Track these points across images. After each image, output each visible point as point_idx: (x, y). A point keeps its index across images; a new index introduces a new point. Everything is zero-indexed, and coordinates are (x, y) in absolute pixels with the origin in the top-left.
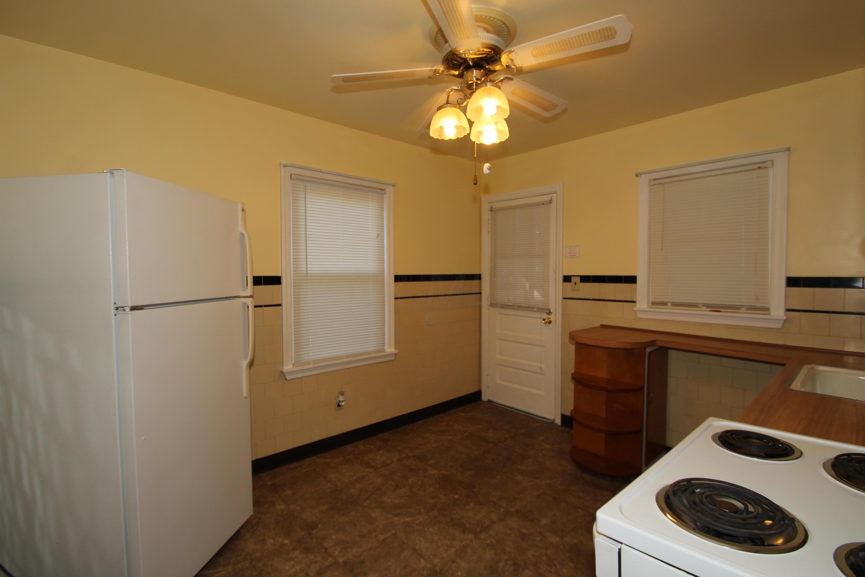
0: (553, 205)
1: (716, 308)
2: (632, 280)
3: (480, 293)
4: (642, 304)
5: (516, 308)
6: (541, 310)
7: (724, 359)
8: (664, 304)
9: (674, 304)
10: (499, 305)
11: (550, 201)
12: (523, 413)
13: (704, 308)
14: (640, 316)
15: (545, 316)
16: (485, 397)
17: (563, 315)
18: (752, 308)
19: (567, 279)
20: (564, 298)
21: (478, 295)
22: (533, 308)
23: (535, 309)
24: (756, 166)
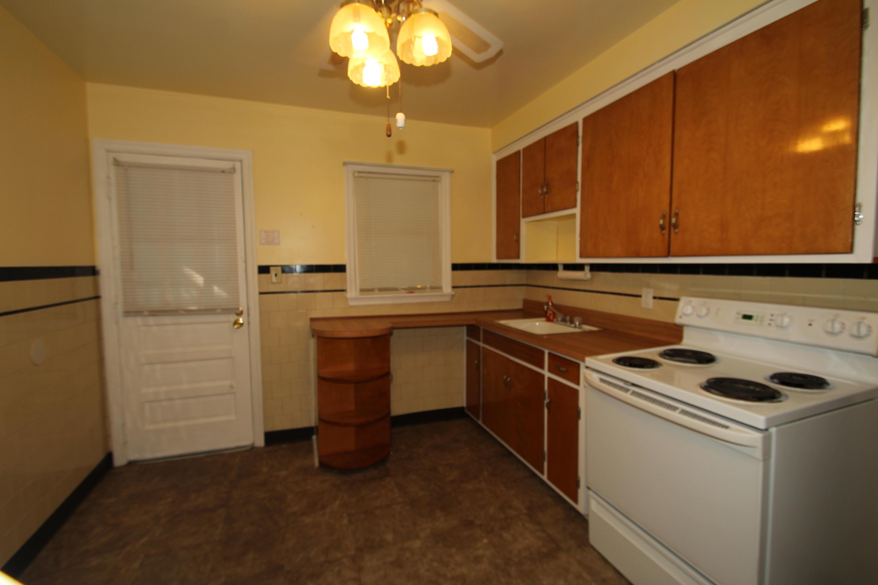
0: (237, 177)
1: (411, 290)
2: (341, 269)
3: (97, 297)
4: (352, 293)
5: (182, 312)
6: (226, 311)
7: (418, 330)
8: (372, 290)
9: (381, 290)
10: (146, 313)
11: (233, 170)
12: (202, 455)
13: (403, 291)
14: (352, 303)
15: (233, 318)
16: (119, 461)
17: (261, 313)
18: (432, 288)
19: (264, 270)
20: (261, 293)
21: (92, 302)
22: (214, 310)
23: (219, 311)
24: (432, 179)
